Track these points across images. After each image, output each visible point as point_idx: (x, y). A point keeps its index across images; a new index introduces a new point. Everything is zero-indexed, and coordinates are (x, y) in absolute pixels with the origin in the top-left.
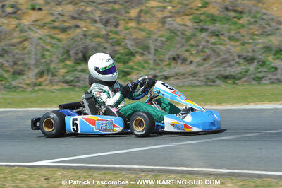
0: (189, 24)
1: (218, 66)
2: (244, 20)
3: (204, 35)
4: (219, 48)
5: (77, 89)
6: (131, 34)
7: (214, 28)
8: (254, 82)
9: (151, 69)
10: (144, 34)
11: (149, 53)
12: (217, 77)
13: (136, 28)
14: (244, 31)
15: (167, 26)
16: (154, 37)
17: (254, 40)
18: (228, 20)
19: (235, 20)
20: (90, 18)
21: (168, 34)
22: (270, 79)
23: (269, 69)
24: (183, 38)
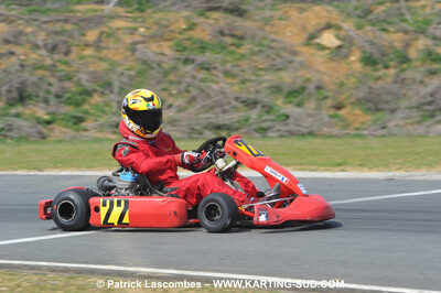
0: (168, 52)
1: (207, 112)
2: (245, 49)
3: (189, 68)
4: (208, 87)
6: (86, 65)
7: (204, 59)
8: (257, 135)
9: (114, 114)
10: (104, 66)
11: (112, 92)
12: (206, 127)
13: (93, 57)
14: (245, 64)
15: (138, 54)
16: (120, 69)
17: (258, 76)
18: (223, 48)
19: (233, 48)
20: (29, 42)
21: (139, 67)
22: (279, 131)
23: (278, 117)
24: (159, 73)
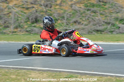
0: (82, 7)
2: (107, 6)
3: (89, 12)
4: (95, 18)
5: (32, 34)
6: (57, 11)
7: (94, 9)
8: (110, 33)
9: (65, 26)
10: (62, 11)
12: (93, 31)
13: (59, 8)
14: (107, 11)
15: (73, 8)
16: (67, 12)
17: (111, 15)
18: (100, 6)
19: (103, 6)
20: (39, 4)
21: (73, 12)
22: (116, 32)
23: (116, 27)
24: (79, 13)
